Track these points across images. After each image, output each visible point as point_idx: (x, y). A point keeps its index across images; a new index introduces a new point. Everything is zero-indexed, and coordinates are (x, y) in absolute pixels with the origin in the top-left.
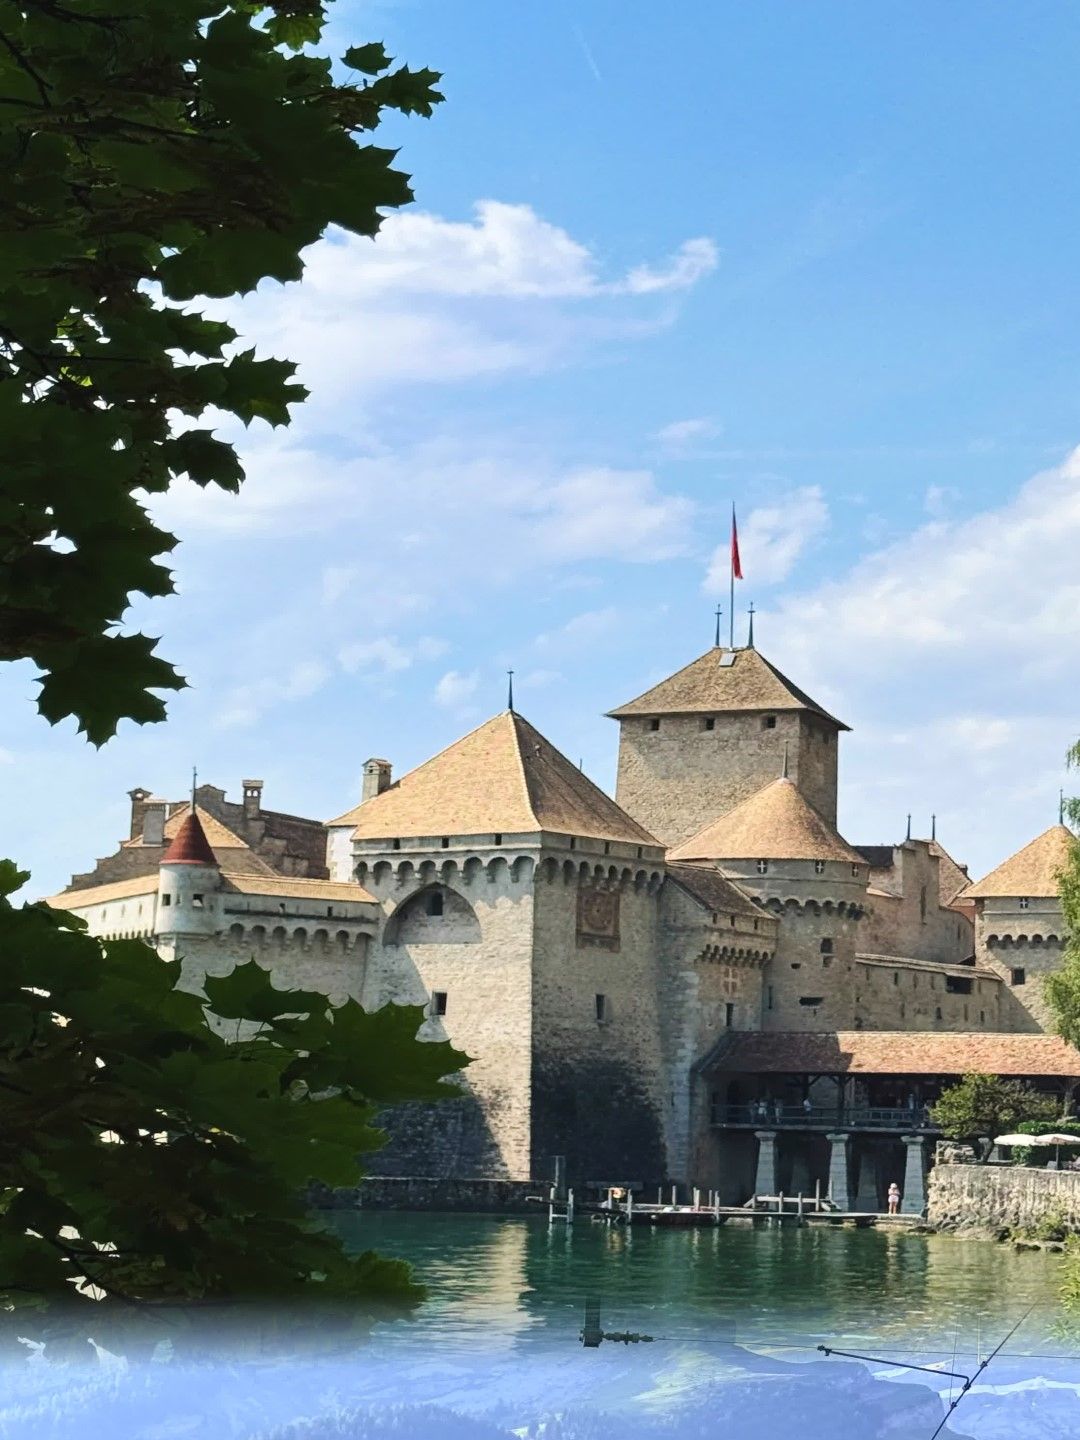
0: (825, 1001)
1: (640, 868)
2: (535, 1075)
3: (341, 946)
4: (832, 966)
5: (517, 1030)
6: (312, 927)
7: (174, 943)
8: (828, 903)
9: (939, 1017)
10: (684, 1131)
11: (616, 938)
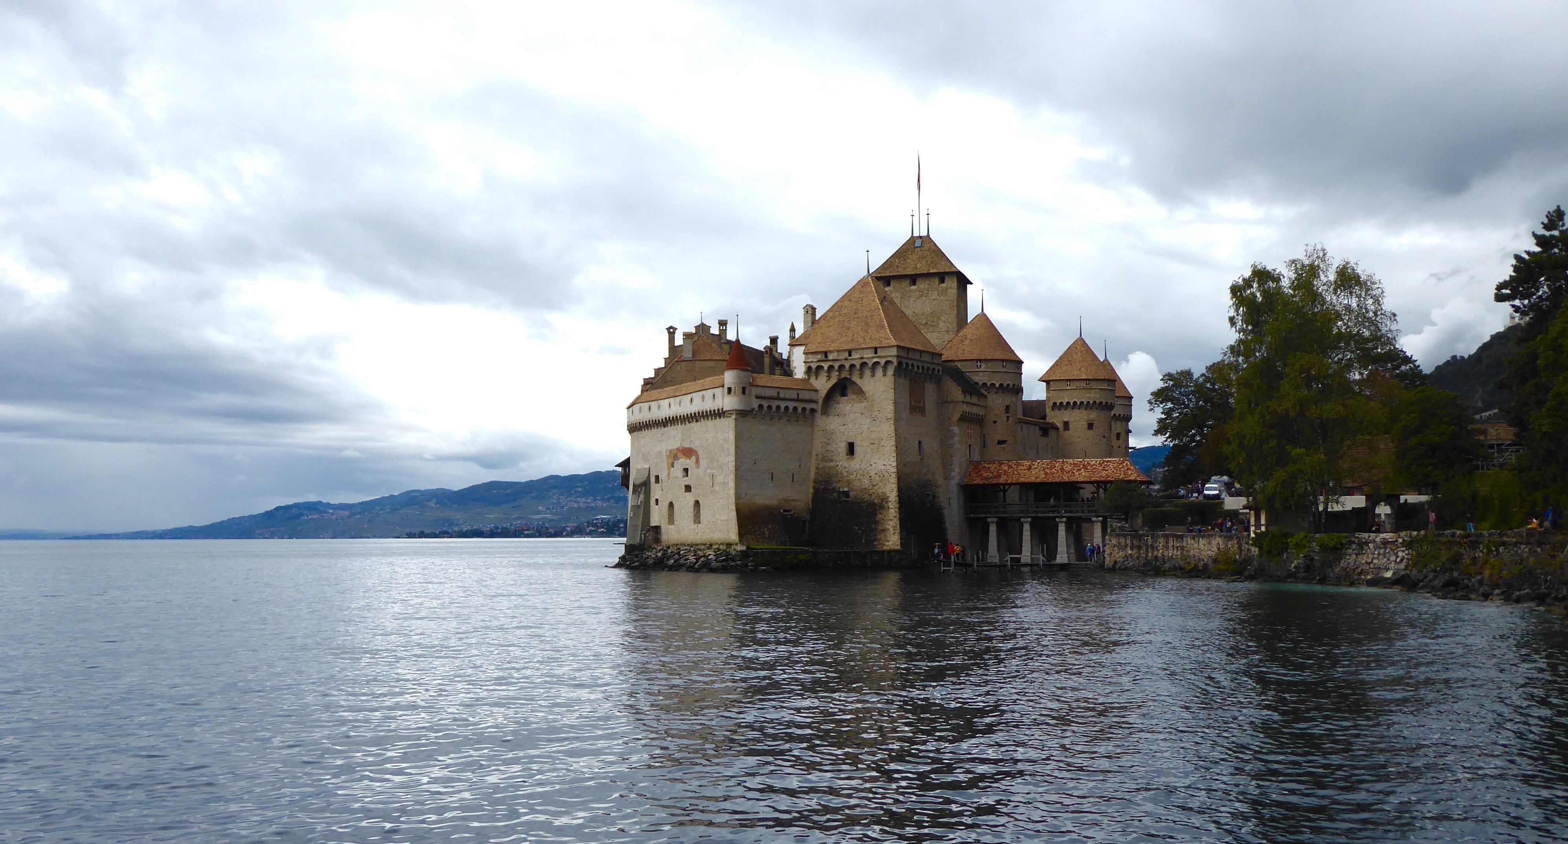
0: (1007, 442)
2: (900, 490)
3: (801, 416)
4: (1010, 421)
5: (889, 463)
6: (791, 405)
7: (734, 416)
8: (1008, 385)
9: (1038, 451)
10: (955, 518)
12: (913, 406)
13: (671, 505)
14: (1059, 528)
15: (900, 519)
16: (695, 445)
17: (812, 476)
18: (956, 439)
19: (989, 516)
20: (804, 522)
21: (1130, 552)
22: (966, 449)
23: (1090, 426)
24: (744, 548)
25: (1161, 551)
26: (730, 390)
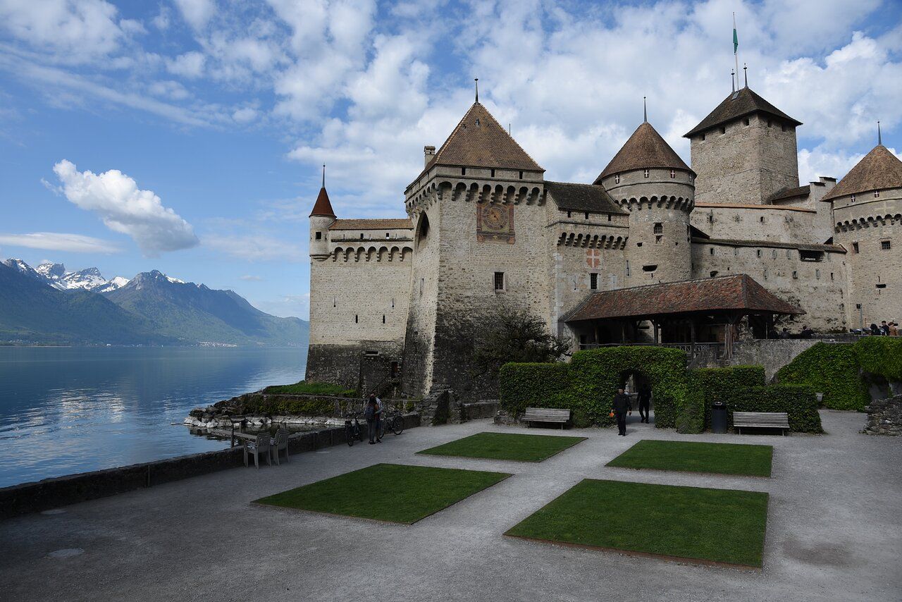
0: (659, 267)
1: (523, 186)
4: (662, 241)
8: (654, 198)
11: (512, 234)
12: (484, 232)
17: (407, 316)
20: (394, 364)
22: (582, 278)
23: (886, 245)
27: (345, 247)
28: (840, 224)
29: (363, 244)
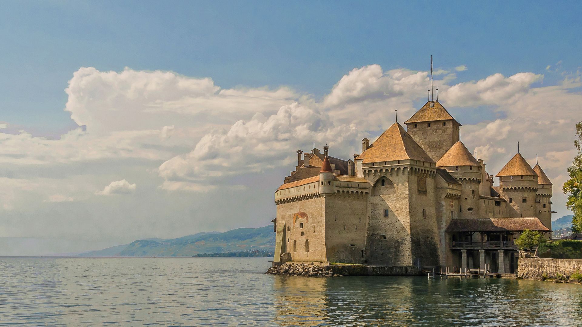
0: (473, 210)
1: (431, 170)
3: (361, 196)
4: (475, 198)
5: (406, 220)
6: (355, 190)
7: (324, 196)
8: (473, 179)
9: (494, 214)
10: (444, 250)
11: (426, 192)
12: (420, 190)
13: (295, 242)
14: (500, 255)
15: (412, 250)
16: (307, 211)
17: (367, 227)
18: (444, 208)
19: (461, 248)
20: (362, 251)
21: (530, 269)
22: (450, 213)
23: (524, 200)
24: (328, 265)
25: (546, 268)
26: (322, 183)
27: (341, 190)
28: (504, 188)
29: (348, 189)
